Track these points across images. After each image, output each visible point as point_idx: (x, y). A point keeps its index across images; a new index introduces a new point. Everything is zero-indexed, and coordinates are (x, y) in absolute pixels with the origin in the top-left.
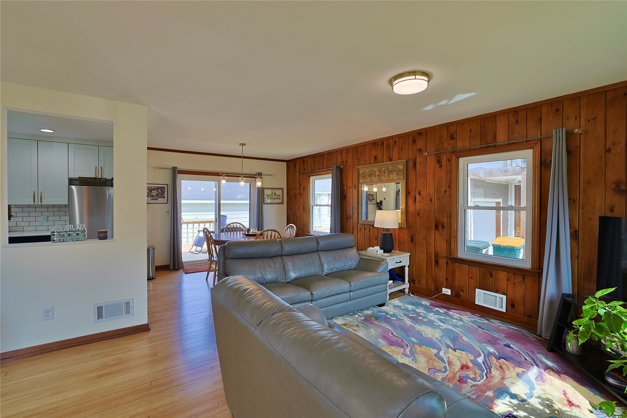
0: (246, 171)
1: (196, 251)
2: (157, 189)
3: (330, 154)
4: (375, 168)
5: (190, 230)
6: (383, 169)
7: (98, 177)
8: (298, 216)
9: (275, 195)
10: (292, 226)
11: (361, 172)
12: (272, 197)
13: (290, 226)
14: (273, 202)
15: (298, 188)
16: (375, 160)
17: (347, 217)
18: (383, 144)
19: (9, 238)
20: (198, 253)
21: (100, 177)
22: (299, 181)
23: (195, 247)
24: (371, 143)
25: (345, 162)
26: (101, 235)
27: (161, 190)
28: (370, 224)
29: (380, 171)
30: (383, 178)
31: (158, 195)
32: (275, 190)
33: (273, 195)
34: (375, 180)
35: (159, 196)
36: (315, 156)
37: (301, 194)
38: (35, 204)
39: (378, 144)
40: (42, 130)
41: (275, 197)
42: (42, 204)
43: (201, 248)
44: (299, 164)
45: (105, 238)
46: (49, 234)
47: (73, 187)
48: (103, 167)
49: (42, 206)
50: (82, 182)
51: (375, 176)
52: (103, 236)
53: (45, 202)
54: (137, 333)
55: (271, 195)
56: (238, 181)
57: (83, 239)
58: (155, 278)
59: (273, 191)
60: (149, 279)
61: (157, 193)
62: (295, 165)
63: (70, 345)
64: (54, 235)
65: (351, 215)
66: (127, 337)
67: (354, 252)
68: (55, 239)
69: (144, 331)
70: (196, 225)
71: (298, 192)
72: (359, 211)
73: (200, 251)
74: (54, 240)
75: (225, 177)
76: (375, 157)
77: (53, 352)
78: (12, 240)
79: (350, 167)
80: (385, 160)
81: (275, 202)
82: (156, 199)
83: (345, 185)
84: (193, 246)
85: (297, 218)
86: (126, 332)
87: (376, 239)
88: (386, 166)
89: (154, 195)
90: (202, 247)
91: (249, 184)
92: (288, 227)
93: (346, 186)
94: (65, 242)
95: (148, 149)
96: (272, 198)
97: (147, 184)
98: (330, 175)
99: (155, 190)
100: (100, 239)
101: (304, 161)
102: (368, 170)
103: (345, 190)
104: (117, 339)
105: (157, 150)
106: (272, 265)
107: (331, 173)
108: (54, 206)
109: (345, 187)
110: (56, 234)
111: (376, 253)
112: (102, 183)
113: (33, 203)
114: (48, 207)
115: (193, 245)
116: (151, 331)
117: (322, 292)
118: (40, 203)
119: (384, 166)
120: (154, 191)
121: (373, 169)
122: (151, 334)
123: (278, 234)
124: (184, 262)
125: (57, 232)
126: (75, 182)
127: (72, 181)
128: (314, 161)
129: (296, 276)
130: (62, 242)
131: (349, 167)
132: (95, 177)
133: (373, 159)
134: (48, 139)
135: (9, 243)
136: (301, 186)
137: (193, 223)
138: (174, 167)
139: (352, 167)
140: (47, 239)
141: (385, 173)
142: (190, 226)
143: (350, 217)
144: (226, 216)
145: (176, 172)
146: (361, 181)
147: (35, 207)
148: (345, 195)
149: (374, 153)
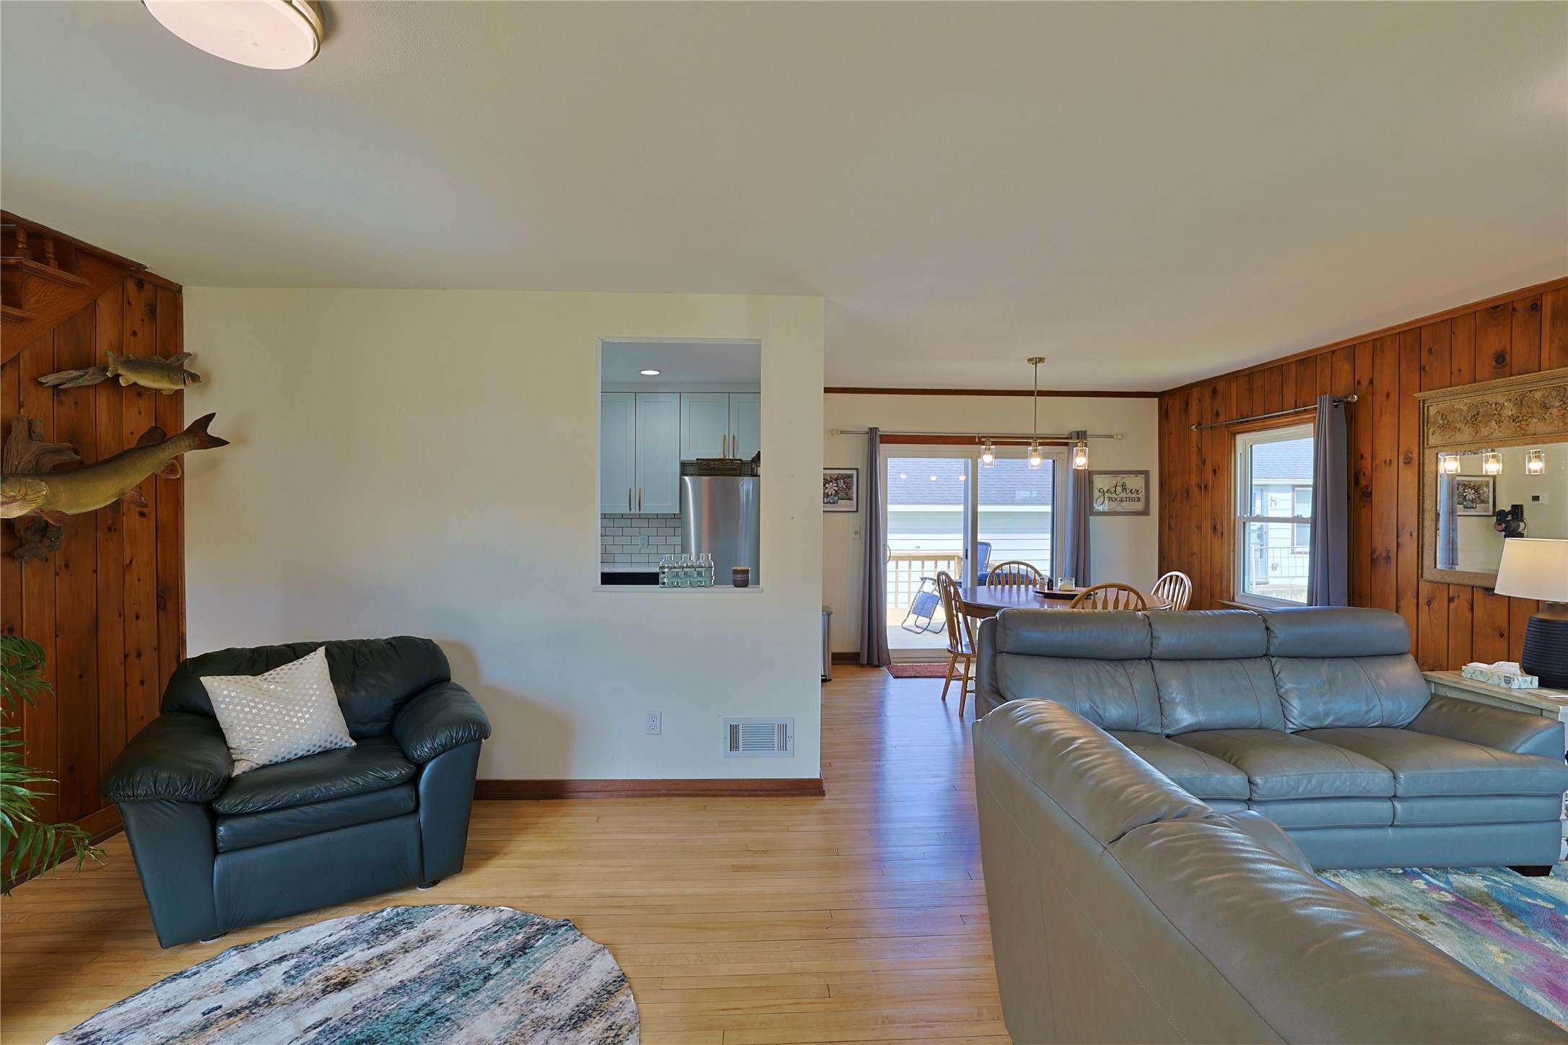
0: (1045, 429)
1: (917, 627)
2: (836, 480)
3: (1306, 361)
4: (1500, 394)
5: (903, 577)
6: (1538, 395)
7: (727, 458)
8: (1196, 549)
9: (1124, 489)
10: (1177, 576)
11: (1433, 410)
12: (1114, 495)
13: (1171, 577)
14: (1119, 509)
15: (1194, 468)
16: (1495, 368)
17: (1374, 556)
18: (1535, 307)
19: (602, 574)
20: (920, 630)
21: (731, 457)
22: (1200, 449)
23: (913, 617)
24: (1476, 309)
25: (1365, 383)
26: (739, 577)
27: (844, 483)
28: (1473, 583)
29: (1520, 403)
30: (1536, 426)
31: (838, 493)
32: (1123, 478)
33: (1119, 489)
34: (1497, 434)
35: (841, 494)
36: (1252, 373)
37: (1206, 487)
38: (631, 512)
39: (1514, 309)
40: (643, 372)
41: (1124, 495)
42: (641, 512)
43: (928, 620)
44: (1199, 400)
45: (743, 584)
46: (656, 570)
47: (686, 478)
48: (736, 435)
49: (640, 517)
50: (704, 468)
51: (1498, 422)
52: (742, 580)
53: (646, 509)
54: (800, 795)
55: (1113, 490)
56: (1025, 456)
57: (708, 583)
58: (830, 680)
59: (1119, 479)
60: (825, 681)
61: (836, 489)
62: (1187, 404)
63: (686, 792)
64: (664, 573)
65: (1388, 551)
66: (781, 799)
67: (1406, 670)
68: (666, 580)
69: (812, 795)
70: (916, 565)
71: (1194, 480)
72: (1425, 540)
73: (925, 627)
74: (664, 583)
75: (992, 447)
76: (1500, 359)
77: (661, 799)
78: (608, 579)
79: (1388, 396)
80: (1545, 362)
81: (1123, 510)
82: (834, 503)
83: (1368, 456)
84: (909, 614)
85: (1193, 554)
86: (779, 788)
87: (1502, 635)
88: (1552, 382)
89: (830, 494)
90: (931, 619)
91: (1051, 461)
92: (1165, 581)
93: (1370, 459)
94: (679, 587)
95: (825, 392)
96: (1116, 499)
97: (824, 469)
98: (1310, 428)
99: (831, 481)
100: (736, 586)
101: (1215, 391)
102: (1467, 401)
103: (1368, 472)
104: (762, 798)
105: (837, 392)
106: (1123, 681)
107: (1313, 420)
108: (657, 516)
109: (1366, 464)
110: (666, 570)
111: (1503, 684)
112: (735, 469)
113: (628, 512)
114: (649, 517)
115: (910, 611)
116: (826, 797)
117: (1287, 780)
118: (637, 512)
119: (1540, 384)
120: (831, 484)
121: (1489, 398)
122: (825, 804)
123: (1138, 598)
124: (892, 650)
125: (668, 567)
126: (690, 469)
127: (685, 468)
128: (1251, 390)
129: (1194, 721)
130: (675, 587)
131: (1384, 398)
132: (722, 457)
133: (1486, 363)
134: (650, 388)
135: (602, 584)
136: (1204, 463)
137: (910, 558)
138: (871, 429)
139: (1394, 397)
140: (651, 579)
141: (1545, 407)
142: (904, 565)
143: (1388, 558)
144: (988, 545)
145: (876, 439)
146: (1433, 440)
147: (631, 518)
148: (1367, 487)
149: (1493, 342)
